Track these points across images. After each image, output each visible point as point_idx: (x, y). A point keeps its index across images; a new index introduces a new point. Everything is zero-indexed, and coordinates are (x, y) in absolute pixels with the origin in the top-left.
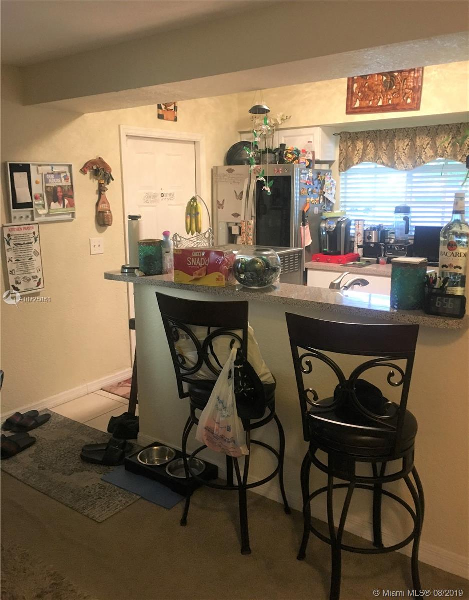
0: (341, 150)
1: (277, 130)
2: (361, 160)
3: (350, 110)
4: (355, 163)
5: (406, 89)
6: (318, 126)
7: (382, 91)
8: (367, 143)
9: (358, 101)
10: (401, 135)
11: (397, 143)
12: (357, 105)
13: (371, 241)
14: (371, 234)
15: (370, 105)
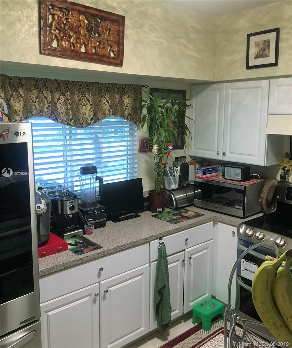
12: (55, 44)
13: (74, 212)
14: (73, 204)
15: (72, 48)
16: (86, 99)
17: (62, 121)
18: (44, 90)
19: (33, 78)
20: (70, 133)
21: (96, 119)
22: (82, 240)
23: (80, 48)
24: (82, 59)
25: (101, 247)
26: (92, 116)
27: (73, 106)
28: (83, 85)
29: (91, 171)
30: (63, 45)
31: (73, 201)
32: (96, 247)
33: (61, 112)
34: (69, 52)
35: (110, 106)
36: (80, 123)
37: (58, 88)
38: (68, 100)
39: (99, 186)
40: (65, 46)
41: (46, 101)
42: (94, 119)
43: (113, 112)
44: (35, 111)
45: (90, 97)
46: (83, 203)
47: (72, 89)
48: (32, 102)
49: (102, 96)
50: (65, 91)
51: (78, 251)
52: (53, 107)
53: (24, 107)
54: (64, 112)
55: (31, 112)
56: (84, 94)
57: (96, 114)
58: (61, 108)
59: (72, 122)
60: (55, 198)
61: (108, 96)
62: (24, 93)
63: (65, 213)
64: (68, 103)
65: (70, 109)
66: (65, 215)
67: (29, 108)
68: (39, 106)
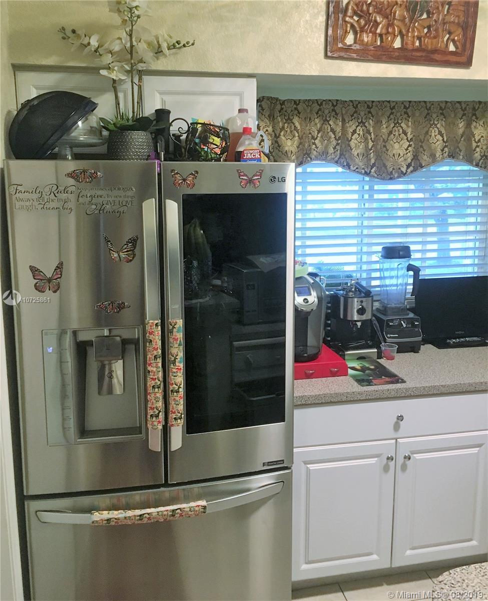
6: (253, 76)
12: (350, 39)
13: (364, 317)
14: (364, 304)
15: (379, 44)
16: (401, 130)
17: (357, 168)
18: (332, 118)
19: (316, 100)
20: (371, 189)
21: (416, 165)
22: (374, 366)
23: (393, 41)
24: (395, 60)
25: (403, 381)
26: (409, 160)
27: (377, 144)
28: (398, 106)
29: (399, 253)
30: (363, 40)
31: (364, 299)
32: (395, 379)
33: (356, 154)
34: (373, 50)
35: (445, 142)
36: (387, 172)
37: (355, 115)
38: (370, 134)
39: (412, 282)
40: (366, 40)
41: (333, 136)
42: (413, 165)
43: (449, 153)
44: (315, 153)
45: (408, 126)
46: (383, 307)
47: (377, 114)
48: (312, 138)
49: (432, 125)
50: (366, 119)
51: (363, 379)
52: (343, 146)
53: (299, 145)
54: (361, 154)
55: (309, 155)
56: (398, 122)
57: (417, 157)
58: (357, 147)
59: (373, 170)
60: (335, 293)
61: (442, 125)
62: (300, 124)
63: (349, 319)
64: (369, 138)
65: (371, 148)
66: (350, 321)
67: (306, 147)
68: (322, 144)
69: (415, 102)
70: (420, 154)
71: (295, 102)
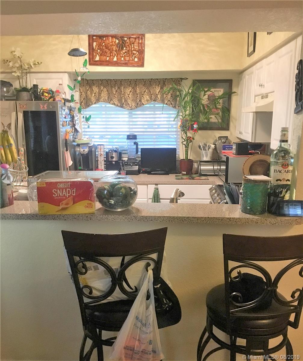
0: (81, 93)
1: (30, 73)
2: (98, 101)
3: (92, 62)
4: (93, 103)
5: (134, 50)
6: (65, 72)
7: (116, 50)
8: (101, 88)
9: (98, 55)
10: (126, 84)
11: (124, 90)
13: (114, 160)
16: (134, 90)
18: (107, 86)
23: (113, 58)
27: (125, 96)
28: (132, 81)
31: (113, 153)
35: (152, 95)
41: (108, 93)
42: (139, 104)
43: (153, 99)
49: (147, 88)
50: (120, 86)
52: (112, 97)
54: (119, 99)
56: (133, 87)
59: (123, 106)
65: (122, 97)
69: (139, 79)
70: (142, 99)
71: (92, 80)
